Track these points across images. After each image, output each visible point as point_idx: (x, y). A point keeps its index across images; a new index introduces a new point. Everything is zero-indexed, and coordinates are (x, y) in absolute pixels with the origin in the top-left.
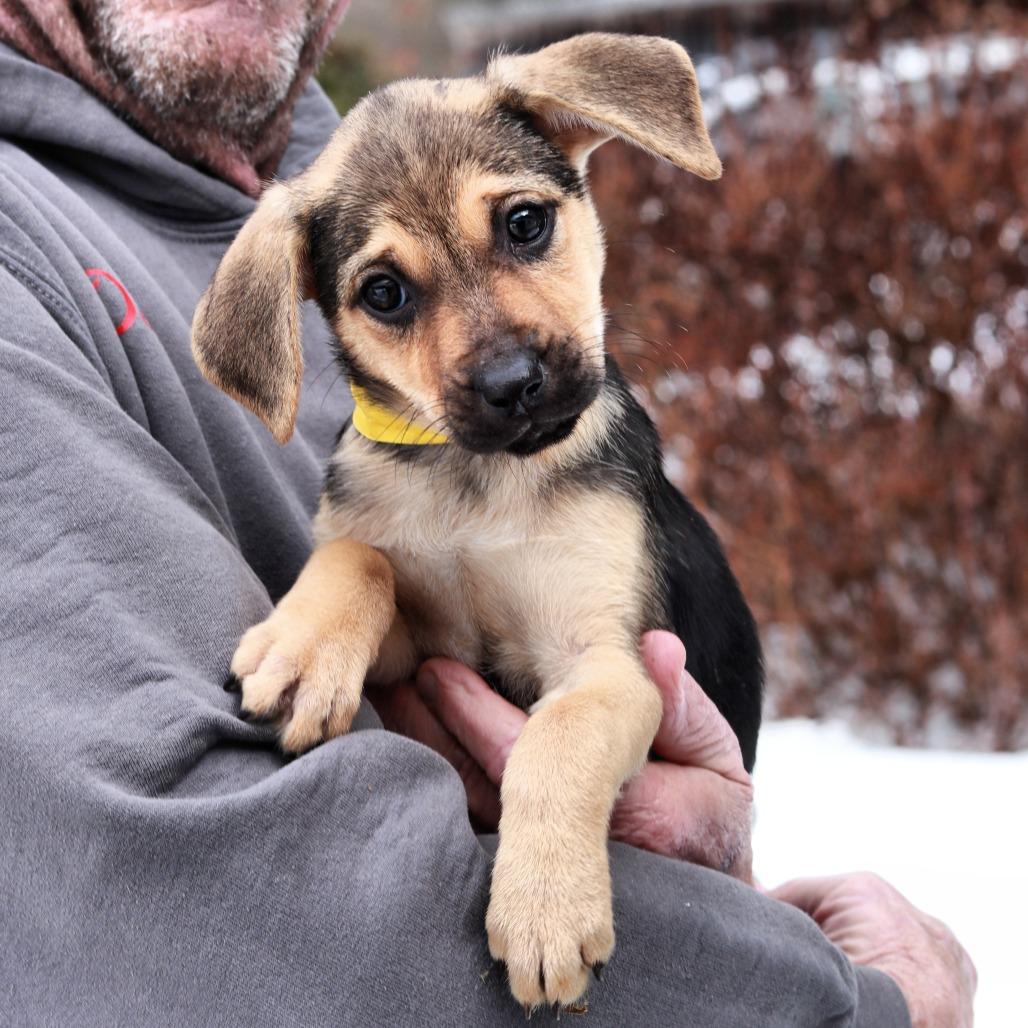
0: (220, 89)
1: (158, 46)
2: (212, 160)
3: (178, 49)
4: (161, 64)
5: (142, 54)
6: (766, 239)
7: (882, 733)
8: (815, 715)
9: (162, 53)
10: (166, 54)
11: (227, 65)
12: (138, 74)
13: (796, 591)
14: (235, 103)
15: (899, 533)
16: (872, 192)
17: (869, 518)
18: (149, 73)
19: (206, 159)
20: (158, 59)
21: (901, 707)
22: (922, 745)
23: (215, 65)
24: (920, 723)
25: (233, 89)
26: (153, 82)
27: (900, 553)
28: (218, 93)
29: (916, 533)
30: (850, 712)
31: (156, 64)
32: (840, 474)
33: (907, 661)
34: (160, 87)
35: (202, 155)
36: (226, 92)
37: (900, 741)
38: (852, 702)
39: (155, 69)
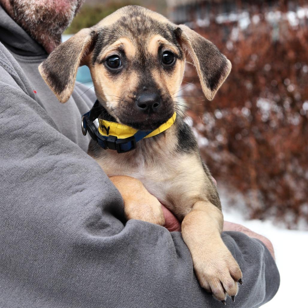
0: (53, 19)
1: (36, 3)
2: (44, 45)
3: (43, 4)
4: (36, 9)
5: (30, 5)
6: (250, 67)
7: (283, 225)
8: (262, 219)
9: (37, 5)
10: (38, 6)
11: (57, 11)
12: (27, 12)
13: (258, 179)
14: (56, 24)
15: (291, 161)
16: (284, 53)
17: (281, 156)
18: (31, 12)
19: (43, 43)
20: (35, 7)
21: (289, 217)
22: (296, 229)
23: (53, 11)
24: (296, 222)
25: (57, 20)
26: (32, 15)
27: (290, 167)
28: (52, 20)
29: (296, 162)
30: (273, 218)
31: (34, 9)
32: (274, 141)
33: (292, 202)
34: (34, 16)
35: (41, 42)
36: (55, 21)
37: (289, 228)
38: (274, 215)
39: (34, 10)
